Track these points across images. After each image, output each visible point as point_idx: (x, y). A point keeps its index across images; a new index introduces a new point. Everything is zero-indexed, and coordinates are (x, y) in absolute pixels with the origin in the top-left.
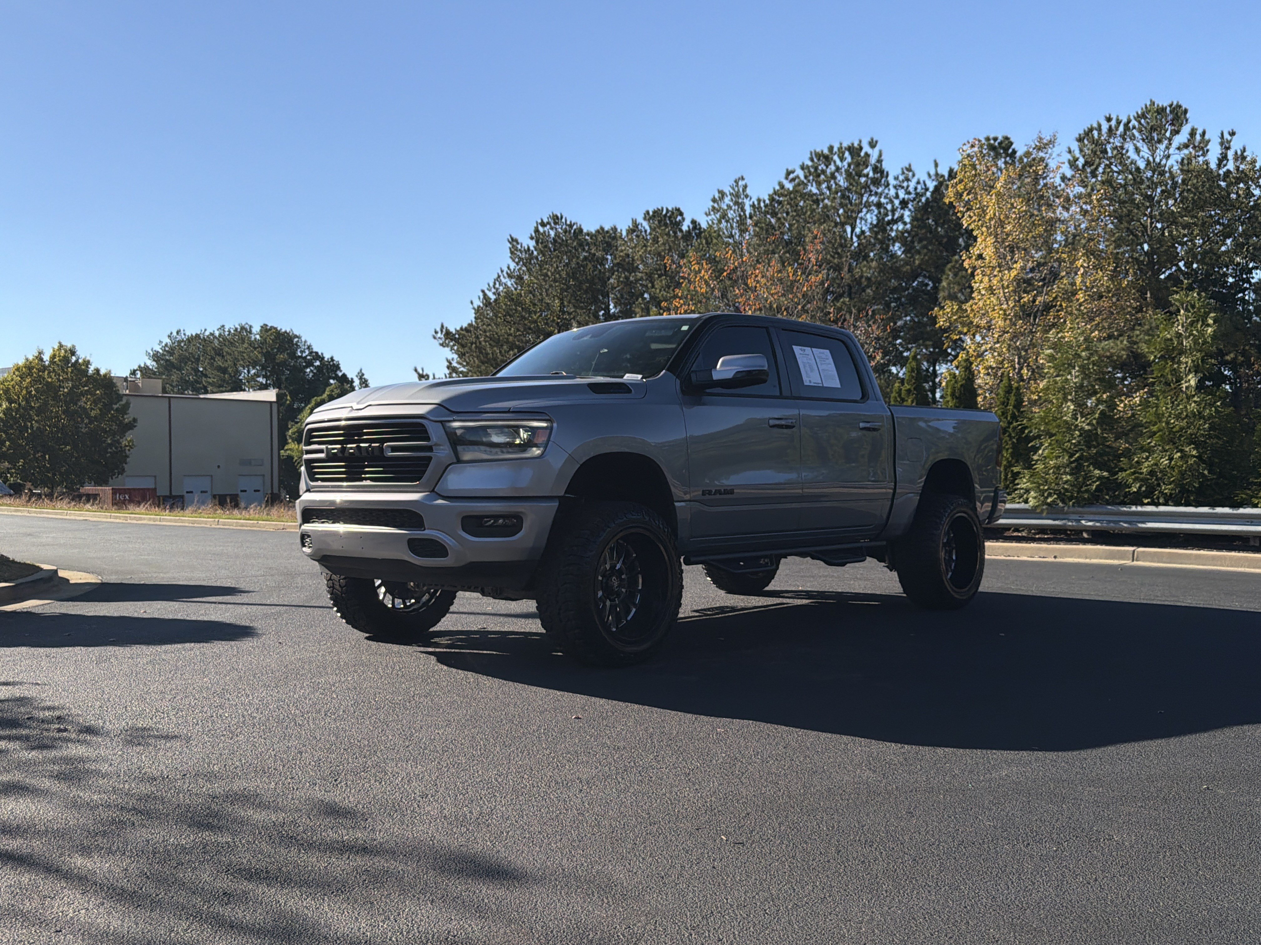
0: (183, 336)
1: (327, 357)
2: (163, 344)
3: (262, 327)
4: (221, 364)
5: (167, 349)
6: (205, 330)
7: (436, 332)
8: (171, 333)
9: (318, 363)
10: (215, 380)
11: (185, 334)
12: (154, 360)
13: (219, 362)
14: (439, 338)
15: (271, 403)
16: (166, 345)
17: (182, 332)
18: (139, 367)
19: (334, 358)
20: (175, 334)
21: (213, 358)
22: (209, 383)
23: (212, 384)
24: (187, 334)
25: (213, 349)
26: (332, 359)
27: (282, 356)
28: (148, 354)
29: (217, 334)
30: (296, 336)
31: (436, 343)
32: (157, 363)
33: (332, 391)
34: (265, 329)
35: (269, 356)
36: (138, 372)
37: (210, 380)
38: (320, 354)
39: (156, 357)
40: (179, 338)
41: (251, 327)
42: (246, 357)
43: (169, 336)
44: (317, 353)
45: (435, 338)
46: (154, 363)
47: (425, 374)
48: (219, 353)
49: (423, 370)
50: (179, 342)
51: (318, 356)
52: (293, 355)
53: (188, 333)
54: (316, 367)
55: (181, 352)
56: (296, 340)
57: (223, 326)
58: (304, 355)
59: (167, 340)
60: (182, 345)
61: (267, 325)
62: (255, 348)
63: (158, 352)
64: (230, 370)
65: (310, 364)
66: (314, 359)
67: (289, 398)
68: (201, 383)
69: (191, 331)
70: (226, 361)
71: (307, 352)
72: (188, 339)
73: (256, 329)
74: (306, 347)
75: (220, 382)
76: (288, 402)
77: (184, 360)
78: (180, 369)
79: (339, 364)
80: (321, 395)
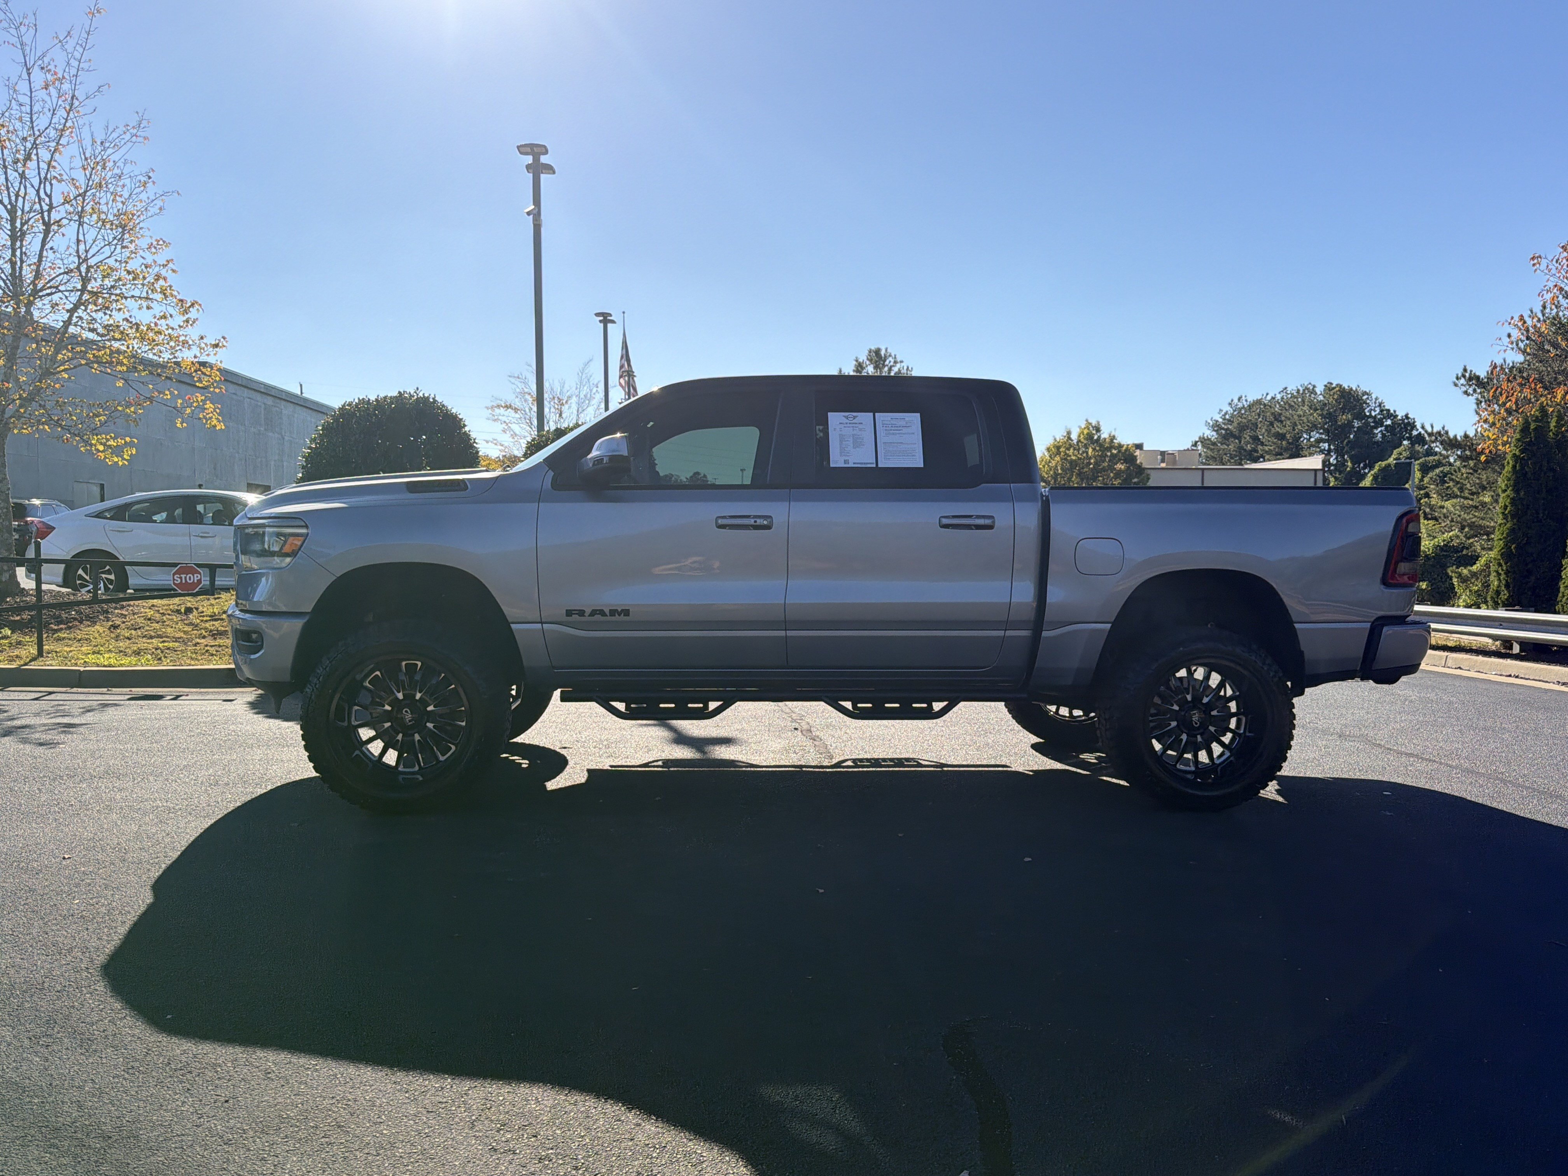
0: (1245, 403)
1: (1401, 414)
2: (1223, 413)
3: (1326, 386)
4: (1279, 430)
5: (1227, 417)
6: (1267, 394)
7: (1458, 378)
8: (1232, 401)
9: (1389, 422)
10: (1272, 448)
11: (1246, 401)
12: (1214, 430)
13: (1278, 428)
14: (1462, 385)
15: (1316, 470)
16: (1226, 413)
17: (1244, 398)
18: (1200, 438)
19: (1409, 416)
20: (1236, 401)
21: (1272, 424)
22: (1266, 452)
23: (1268, 452)
24: (1249, 400)
25: (1272, 414)
26: (1407, 416)
27: (1344, 417)
28: (1207, 423)
29: (1279, 397)
30: (1365, 393)
31: (1459, 391)
32: (1217, 434)
33: (1401, 454)
34: (1329, 388)
35: (1331, 417)
36: (1199, 443)
37: (1266, 448)
38: (1392, 411)
39: (1216, 427)
40: (1240, 405)
41: (1314, 386)
42: (1305, 421)
43: (1230, 404)
44: (1388, 410)
45: (1456, 385)
46: (1214, 433)
47: (1435, 430)
48: (1277, 417)
49: (1432, 427)
50: (1240, 409)
51: (1390, 415)
52: (1361, 416)
53: (1251, 399)
54: (1387, 426)
55: (1240, 420)
56: (1365, 397)
57: (1286, 388)
58: (1373, 414)
59: (1227, 408)
60: (1243, 412)
61: (1331, 384)
62: (1316, 410)
63: (1217, 421)
64: (1288, 436)
65: (1379, 423)
66: (1384, 418)
67: (1349, 464)
68: (1257, 451)
69: (1253, 396)
70: (1285, 427)
71: (1378, 410)
72: (1249, 406)
73: (1320, 389)
74: (1377, 404)
75: (1277, 450)
76: (1348, 469)
77: (1242, 428)
78: (1239, 438)
79: (1414, 422)
80: (1387, 460)
